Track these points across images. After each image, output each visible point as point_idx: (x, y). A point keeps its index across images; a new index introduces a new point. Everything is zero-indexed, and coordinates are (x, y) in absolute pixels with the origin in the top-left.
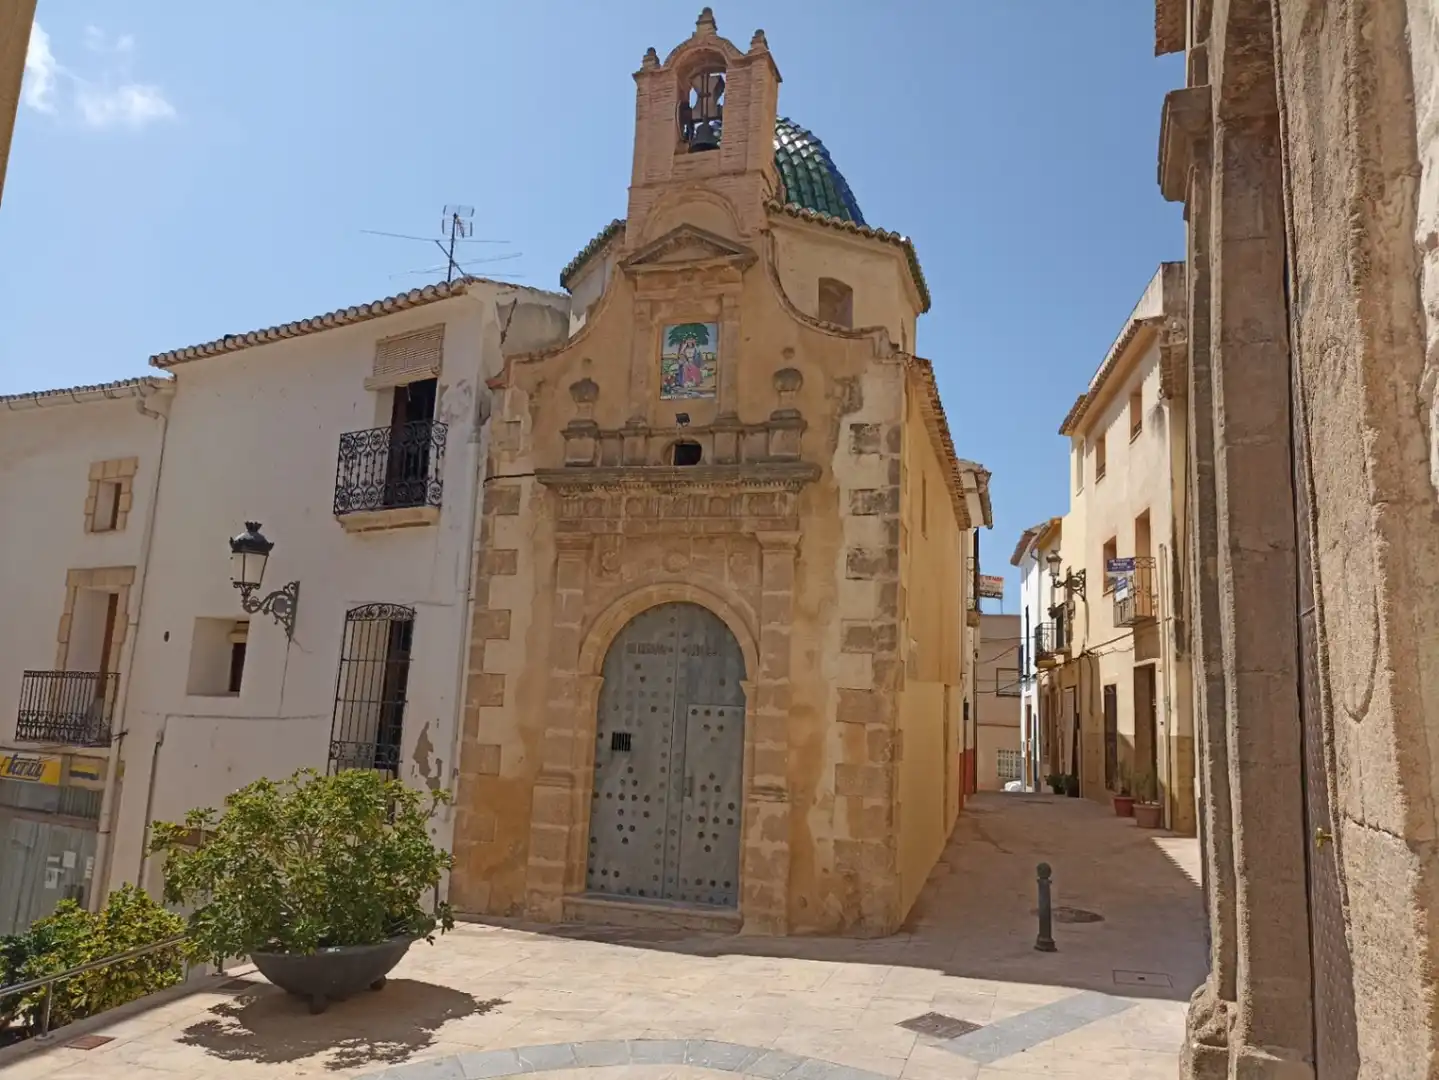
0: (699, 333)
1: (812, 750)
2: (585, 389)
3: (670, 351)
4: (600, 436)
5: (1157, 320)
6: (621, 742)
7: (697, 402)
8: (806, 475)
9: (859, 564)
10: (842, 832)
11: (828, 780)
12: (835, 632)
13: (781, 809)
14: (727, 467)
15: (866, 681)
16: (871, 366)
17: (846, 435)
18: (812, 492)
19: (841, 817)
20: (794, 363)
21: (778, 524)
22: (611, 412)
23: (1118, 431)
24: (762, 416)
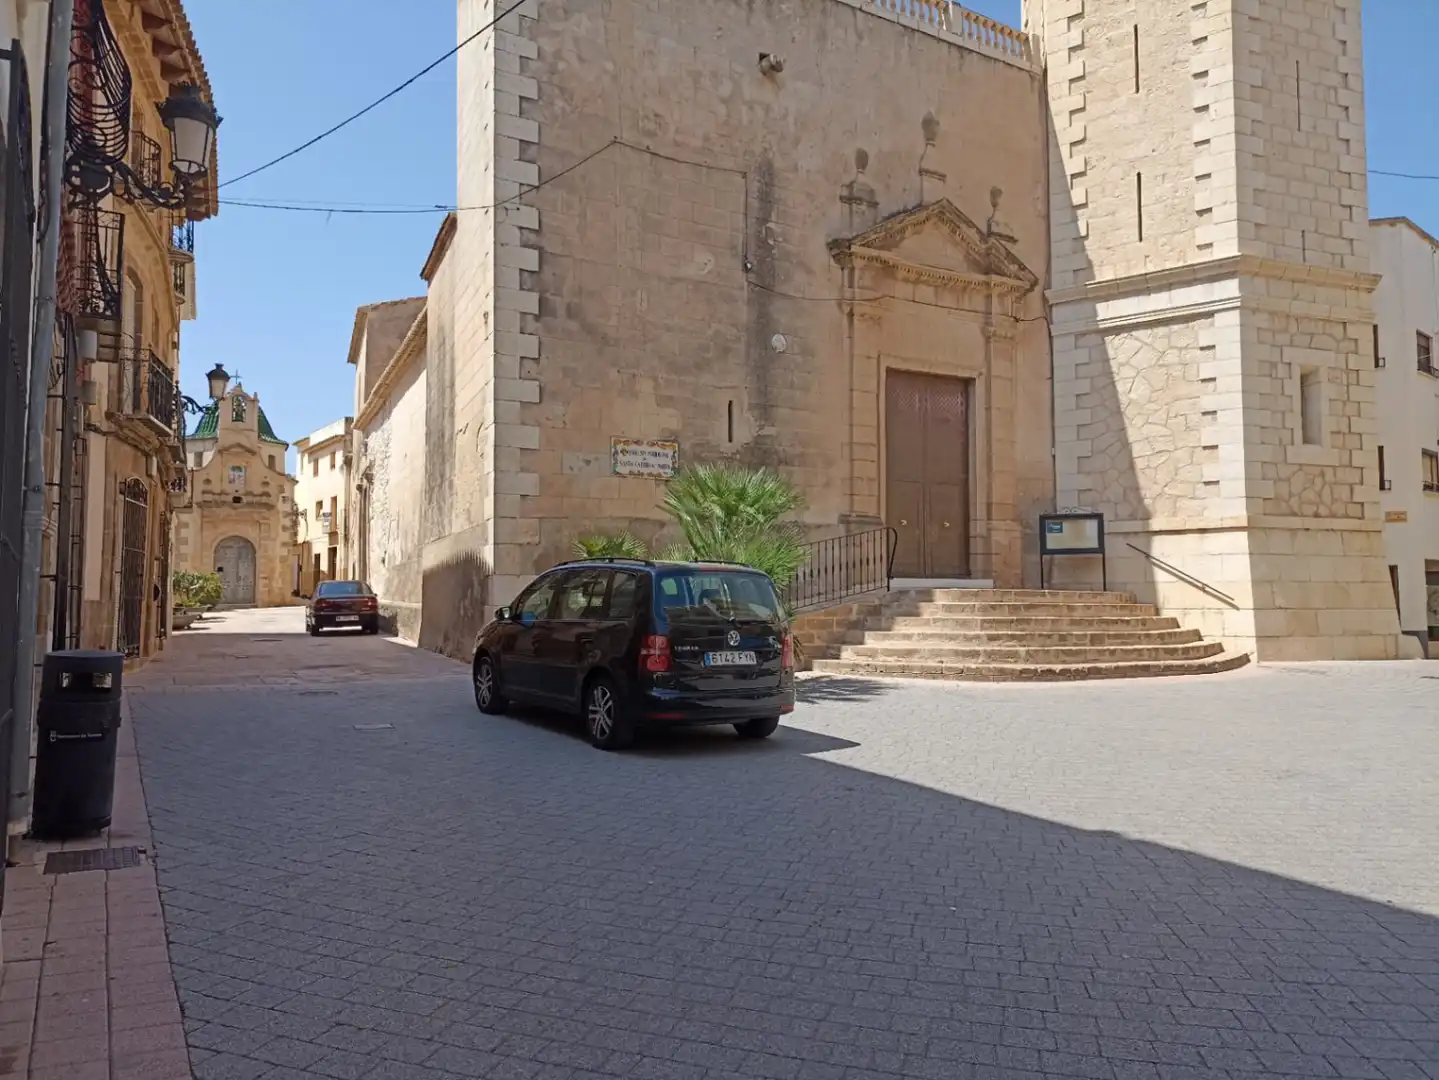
0: (239, 468)
1: (273, 570)
2: (208, 481)
3: (232, 473)
4: (214, 494)
5: (343, 436)
6: (220, 569)
7: (239, 487)
8: (270, 507)
9: (285, 528)
10: (280, 585)
11: (277, 575)
12: (278, 543)
13: (267, 581)
14: (250, 504)
15: (286, 554)
16: (286, 483)
17: (281, 499)
18: (272, 512)
19: (280, 582)
20: (267, 480)
21: (264, 518)
22: (216, 487)
23: (324, 462)
24: (259, 492)
